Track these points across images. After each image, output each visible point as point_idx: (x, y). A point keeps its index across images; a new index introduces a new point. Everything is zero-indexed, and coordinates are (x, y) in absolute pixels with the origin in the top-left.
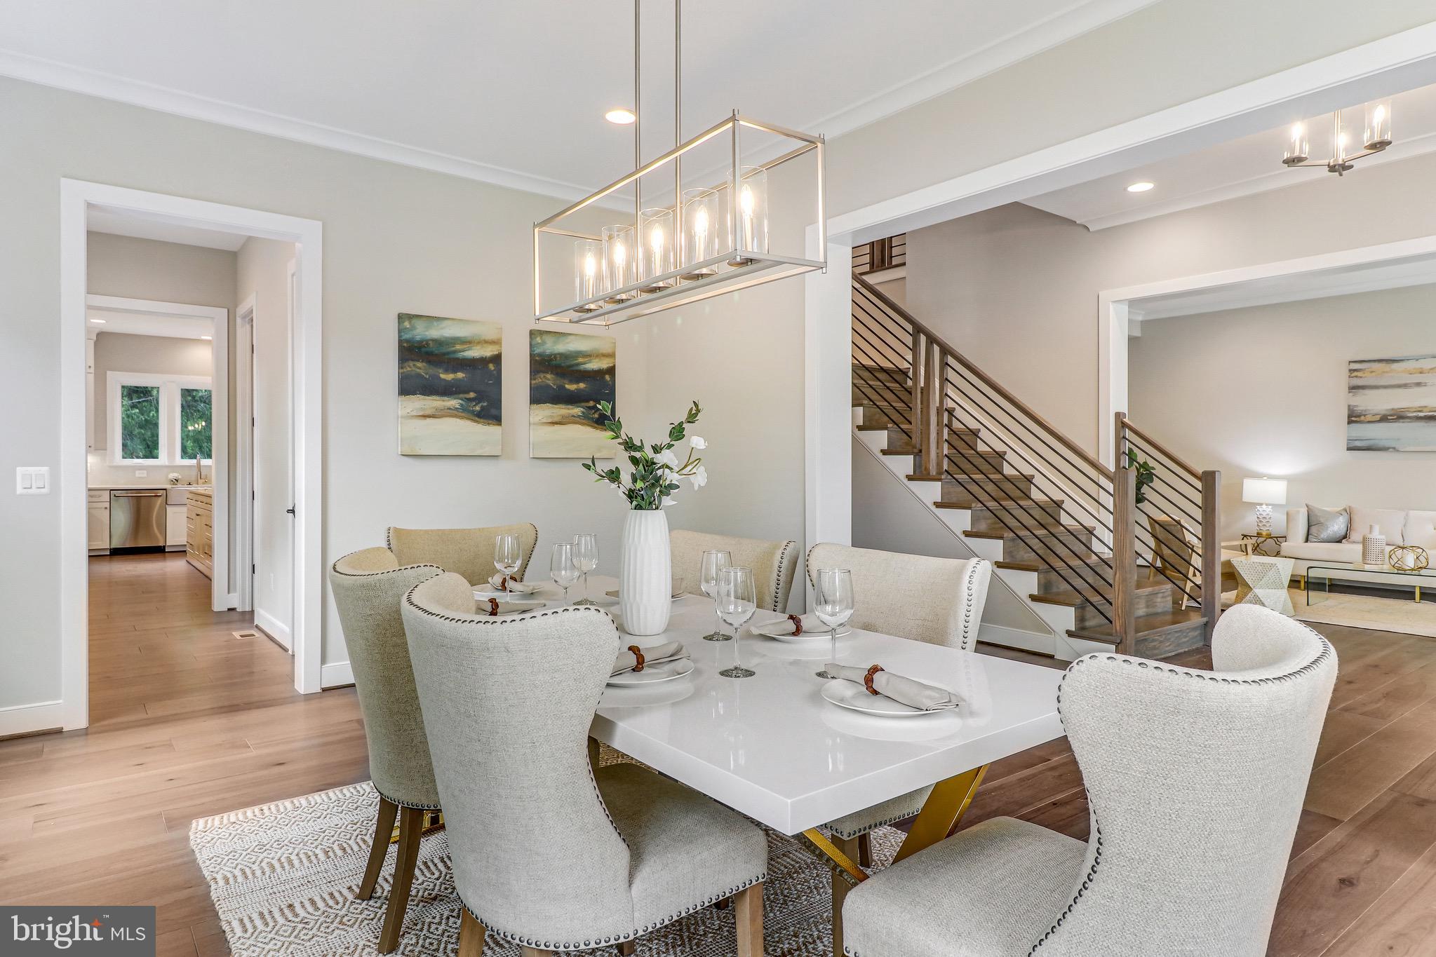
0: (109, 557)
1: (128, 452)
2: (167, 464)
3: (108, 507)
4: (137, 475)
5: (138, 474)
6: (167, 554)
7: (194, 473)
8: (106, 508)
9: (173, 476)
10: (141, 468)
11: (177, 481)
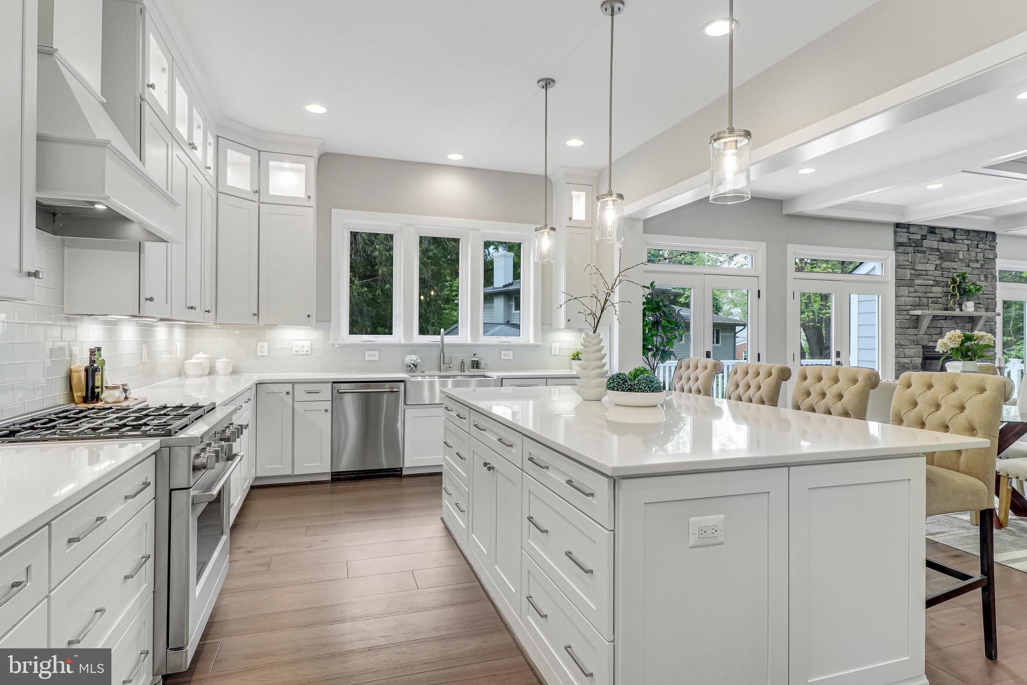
0: (328, 487)
1: (355, 327)
2: (403, 342)
3: (329, 408)
4: (367, 358)
5: (369, 356)
6: (404, 479)
7: (435, 354)
8: (326, 411)
9: (410, 358)
10: (373, 347)
11: (415, 366)
